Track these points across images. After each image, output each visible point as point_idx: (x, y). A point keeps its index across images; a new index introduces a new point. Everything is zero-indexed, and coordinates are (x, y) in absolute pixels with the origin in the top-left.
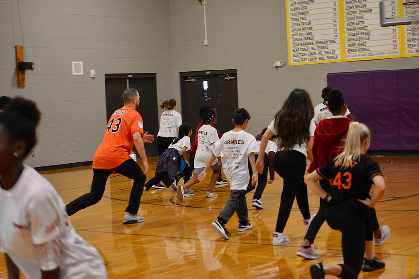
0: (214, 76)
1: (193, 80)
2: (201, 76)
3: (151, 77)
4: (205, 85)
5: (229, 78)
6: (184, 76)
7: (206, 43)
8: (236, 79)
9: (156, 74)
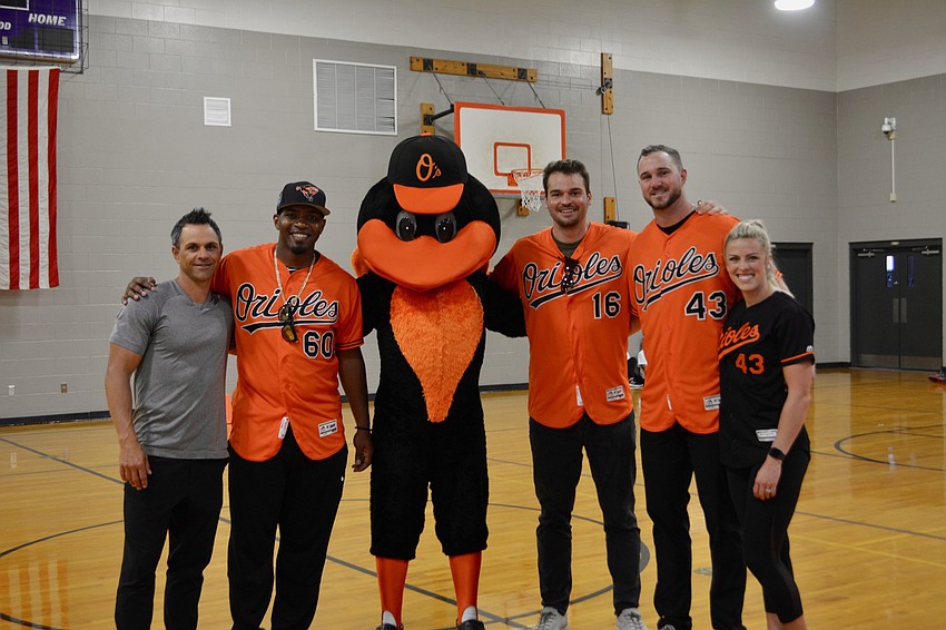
0: (904, 249)
1: (870, 254)
2: (885, 248)
3: (804, 247)
4: (890, 263)
5: (928, 252)
6: (856, 248)
7: (893, 197)
8: (941, 254)
9: (812, 244)
